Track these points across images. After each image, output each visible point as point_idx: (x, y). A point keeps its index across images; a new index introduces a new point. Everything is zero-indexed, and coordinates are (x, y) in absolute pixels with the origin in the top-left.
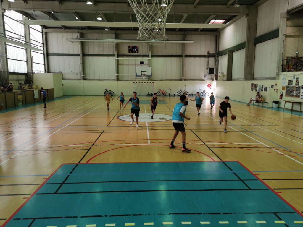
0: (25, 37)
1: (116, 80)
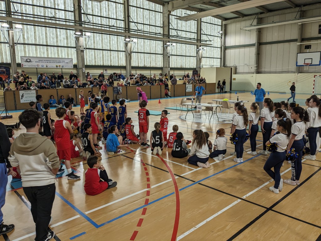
0: (197, 33)
1: (296, 73)
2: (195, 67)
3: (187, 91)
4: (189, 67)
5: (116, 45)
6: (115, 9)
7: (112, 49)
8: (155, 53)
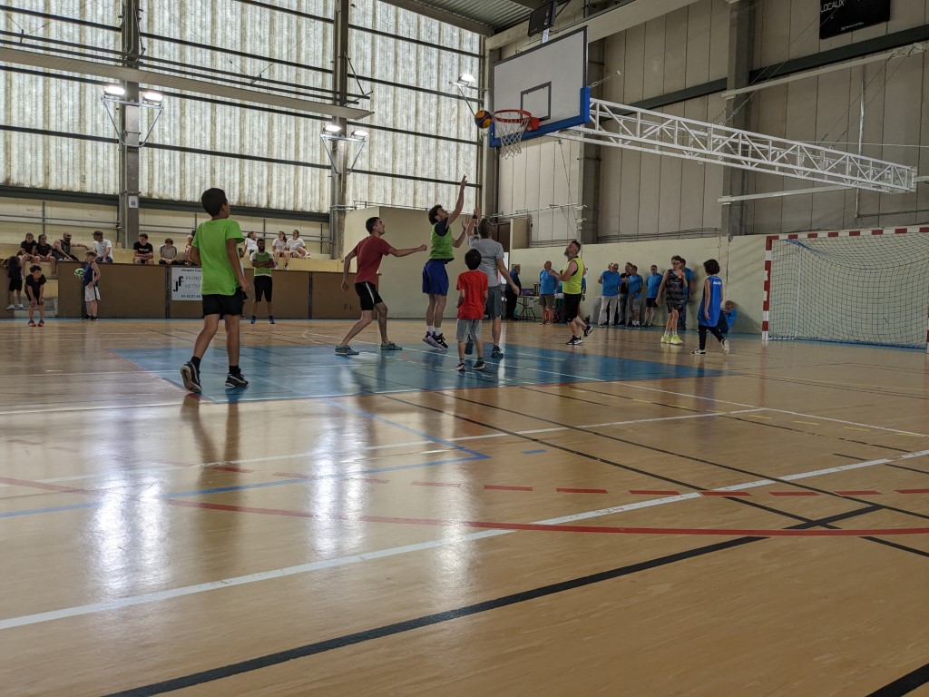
0: (333, 72)
1: (724, 235)
2: (326, 209)
3: (176, 296)
4: (290, 207)
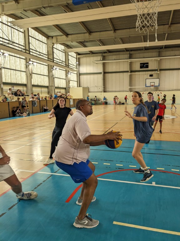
0: (66, 62)
1: (129, 92)
2: (65, 87)
4: (62, 87)
5: (19, 66)
6: (18, 36)
7: (16, 69)
8: (43, 74)
